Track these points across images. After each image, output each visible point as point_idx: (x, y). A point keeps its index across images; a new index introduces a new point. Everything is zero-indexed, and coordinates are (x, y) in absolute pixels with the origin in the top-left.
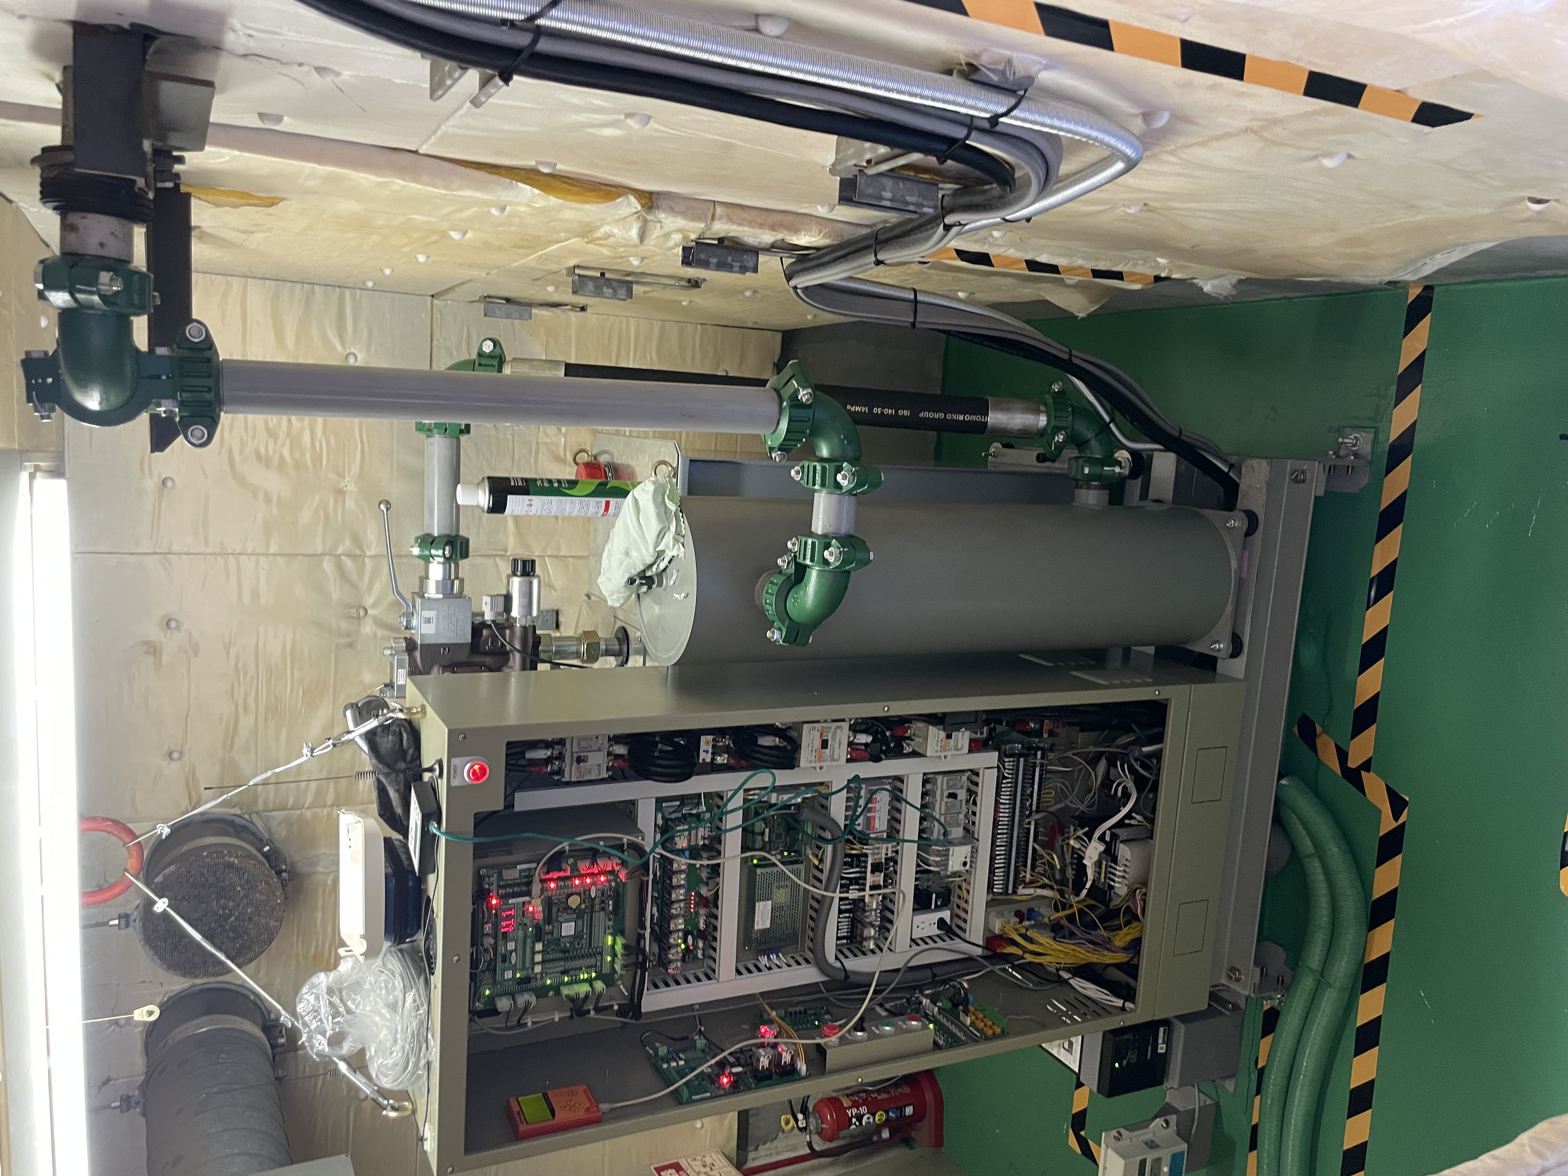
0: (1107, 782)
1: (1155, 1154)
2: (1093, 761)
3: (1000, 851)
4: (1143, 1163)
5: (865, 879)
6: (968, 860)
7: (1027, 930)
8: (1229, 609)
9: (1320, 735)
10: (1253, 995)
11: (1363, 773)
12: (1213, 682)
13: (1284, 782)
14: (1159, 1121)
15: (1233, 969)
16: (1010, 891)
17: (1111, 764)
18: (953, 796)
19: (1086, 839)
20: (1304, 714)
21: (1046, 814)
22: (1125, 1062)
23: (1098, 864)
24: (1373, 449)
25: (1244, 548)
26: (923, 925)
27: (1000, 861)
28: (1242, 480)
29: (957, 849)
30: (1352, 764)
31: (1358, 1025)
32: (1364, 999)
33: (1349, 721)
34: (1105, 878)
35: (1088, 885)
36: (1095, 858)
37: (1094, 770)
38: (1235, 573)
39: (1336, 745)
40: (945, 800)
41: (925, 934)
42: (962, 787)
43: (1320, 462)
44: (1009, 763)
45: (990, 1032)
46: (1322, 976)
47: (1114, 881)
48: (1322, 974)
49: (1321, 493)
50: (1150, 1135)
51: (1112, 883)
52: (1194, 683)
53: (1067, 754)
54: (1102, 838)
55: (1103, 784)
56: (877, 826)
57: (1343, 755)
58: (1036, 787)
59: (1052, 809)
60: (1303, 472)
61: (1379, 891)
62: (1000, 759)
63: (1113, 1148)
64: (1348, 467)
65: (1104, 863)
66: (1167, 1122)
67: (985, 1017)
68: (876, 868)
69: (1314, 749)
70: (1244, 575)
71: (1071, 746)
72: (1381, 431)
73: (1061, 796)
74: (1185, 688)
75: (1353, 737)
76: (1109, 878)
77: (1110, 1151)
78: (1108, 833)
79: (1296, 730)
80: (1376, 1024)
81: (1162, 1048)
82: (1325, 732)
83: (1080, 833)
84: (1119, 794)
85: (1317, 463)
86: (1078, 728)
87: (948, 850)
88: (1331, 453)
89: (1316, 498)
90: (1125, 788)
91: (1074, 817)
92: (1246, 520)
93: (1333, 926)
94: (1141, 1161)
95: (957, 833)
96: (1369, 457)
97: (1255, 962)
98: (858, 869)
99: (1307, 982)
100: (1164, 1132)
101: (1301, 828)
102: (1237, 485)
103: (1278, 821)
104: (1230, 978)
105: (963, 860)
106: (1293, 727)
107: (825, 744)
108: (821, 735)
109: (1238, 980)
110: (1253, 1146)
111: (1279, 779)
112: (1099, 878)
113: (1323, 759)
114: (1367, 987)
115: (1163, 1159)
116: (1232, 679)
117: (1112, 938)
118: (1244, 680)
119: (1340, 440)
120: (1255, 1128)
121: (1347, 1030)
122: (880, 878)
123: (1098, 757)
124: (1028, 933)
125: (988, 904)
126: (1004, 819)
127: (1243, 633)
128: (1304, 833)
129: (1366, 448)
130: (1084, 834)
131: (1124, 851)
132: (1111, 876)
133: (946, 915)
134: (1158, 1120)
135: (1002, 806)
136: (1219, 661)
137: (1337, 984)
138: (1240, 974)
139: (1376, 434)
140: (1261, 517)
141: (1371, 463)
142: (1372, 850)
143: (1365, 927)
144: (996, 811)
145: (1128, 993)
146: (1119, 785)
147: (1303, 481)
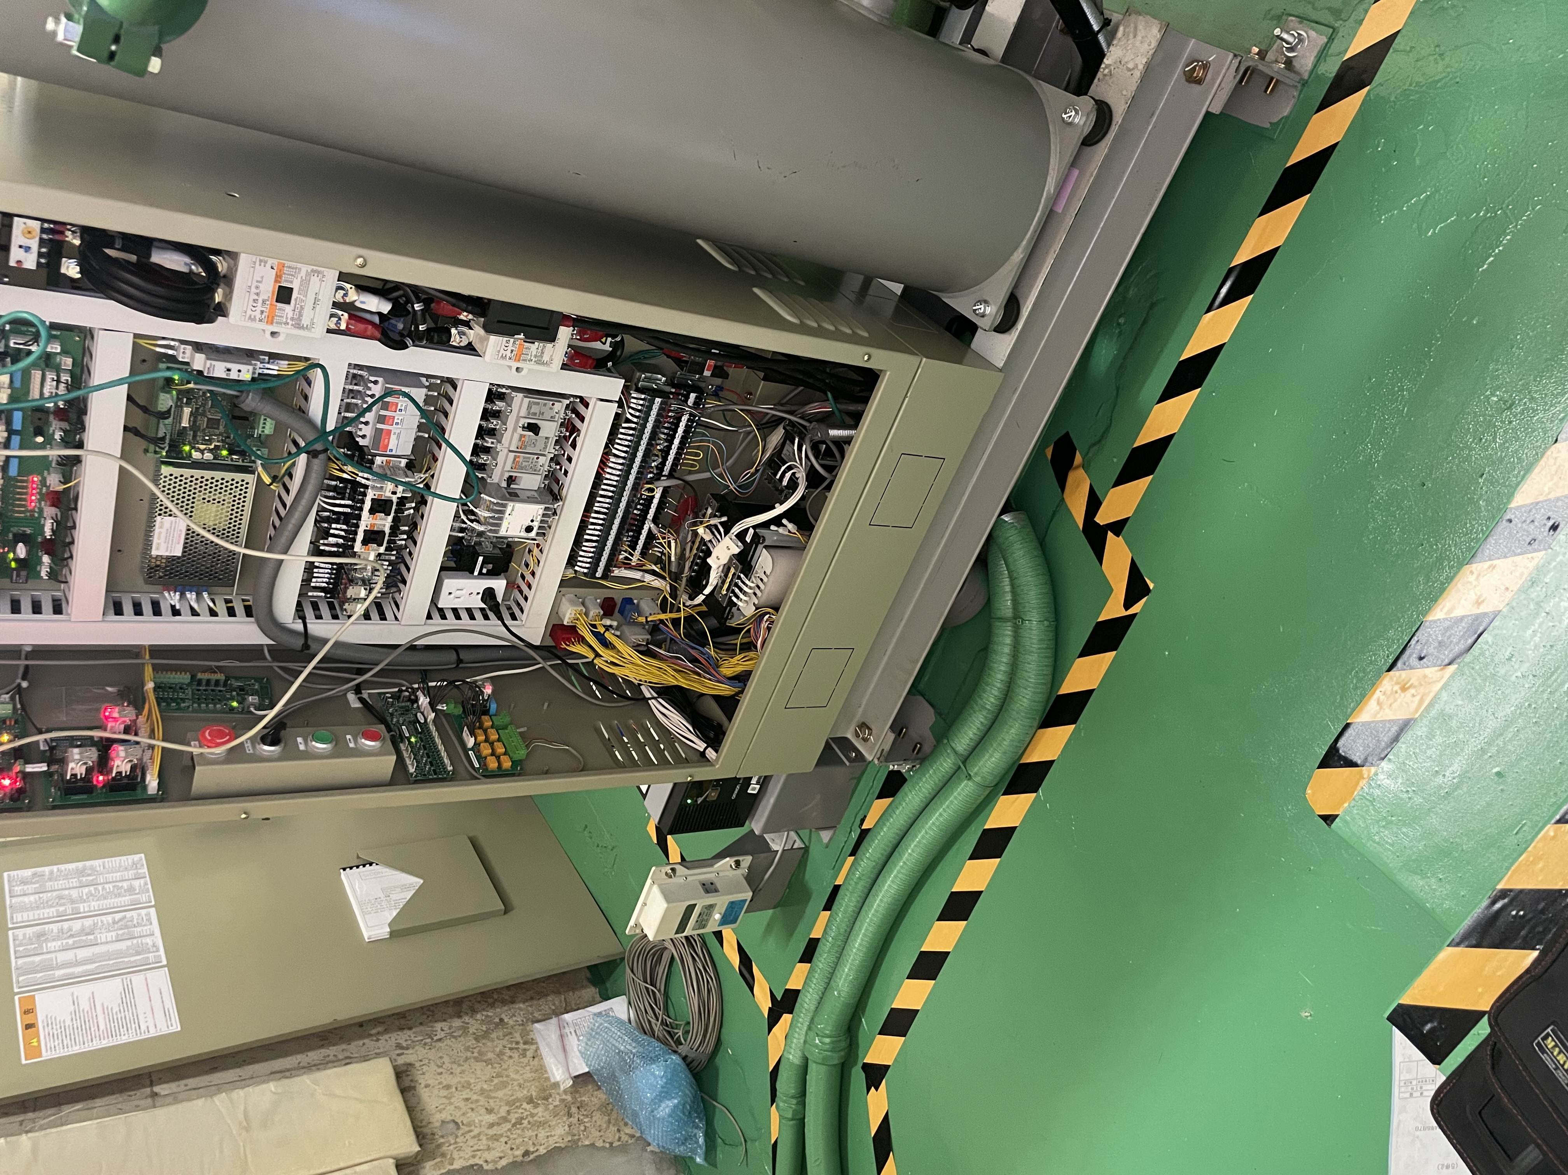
0: (776, 461)
1: (709, 900)
2: (767, 425)
3: (596, 519)
4: (690, 909)
5: (359, 517)
6: (536, 525)
7: (607, 630)
8: (1018, 256)
9: (1077, 467)
10: (876, 761)
11: (1110, 534)
12: (959, 362)
13: (1006, 518)
14: (729, 861)
15: (863, 726)
16: (598, 575)
17: (788, 438)
18: (534, 428)
19: (722, 530)
20: (1067, 433)
21: (680, 482)
22: (700, 800)
23: (727, 569)
24: (1315, 66)
25: (1073, 164)
26: (459, 593)
27: (592, 532)
28: (1112, 48)
29: (519, 506)
30: (1102, 518)
31: (986, 827)
32: (1005, 801)
33: (1118, 462)
34: (728, 590)
35: (707, 591)
36: (724, 560)
37: (764, 439)
38: (1047, 199)
39: (1091, 485)
40: (520, 431)
41: (460, 604)
42: (552, 419)
43: (1235, 56)
44: (637, 400)
45: (492, 764)
46: (964, 763)
47: (737, 597)
48: (966, 759)
49: (1216, 109)
50: (713, 875)
51: (734, 599)
52: (927, 357)
53: (736, 408)
54: (741, 536)
55: (771, 460)
56: (393, 443)
57: (1094, 503)
58: (677, 442)
59: (690, 478)
60: (1205, 67)
61: (1069, 687)
62: (626, 390)
63: (660, 886)
64: (1272, 78)
65: (732, 571)
66: (738, 863)
67: (499, 740)
68: (379, 506)
69: (1062, 485)
70: (1059, 209)
71: (746, 398)
72: (1340, 34)
73: (709, 463)
74: (909, 361)
75: (1117, 483)
76: (733, 592)
77: (655, 888)
78: (751, 531)
79: (1049, 452)
80: (1007, 833)
81: (754, 789)
82: (1085, 466)
83: (715, 521)
84: (785, 483)
85: (1231, 55)
86: (762, 375)
87: (505, 506)
88: (1256, 50)
89: (1208, 114)
90: (793, 477)
91: (715, 496)
92: (1093, 117)
93: (1000, 710)
94: (689, 906)
95: (531, 482)
96: (1306, 76)
97: (891, 727)
98: (350, 502)
99: (945, 764)
100: (731, 873)
101: (1007, 581)
102: (1102, 55)
103: (983, 562)
104: (857, 736)
105: (528, 523)
106: (1047, 447)
107: (284, 295)
108: (278, 277)
109: (865, 740)
110: (828, 907)
111: (1002, 512)
112: (721, 588)
113: (1068, 501)
114: (1010, 790)
115: (717, 907)
116: (984, 363)
117: (721, 662)
118: (1000, 370)
119: (1277, 31)
120: (837, 888)
121: (973, 827)
122: (385, 523)
123: (776, 422)
124: (607, 635)
125: (563, 583)
126: (612, 476)
127: (1027, 298)
128: (1008, 588)
129: (1306, 60)
130: (721, 523)
131: (764, 560)
132: (737, 590)
133: (499, 585)
134: (728, 859)
135: (613, 459)
136: (979, 333)
137: (977, 779)
138: (870, 734)
139: (1331, 39)
140: (1118, 118)
141: (1304, 83)
142: (1081, 635)
143: (1036, 724)
144: (603, 463)
145: (715, 737)
146: (790, 468)
147: (1199, 82)
